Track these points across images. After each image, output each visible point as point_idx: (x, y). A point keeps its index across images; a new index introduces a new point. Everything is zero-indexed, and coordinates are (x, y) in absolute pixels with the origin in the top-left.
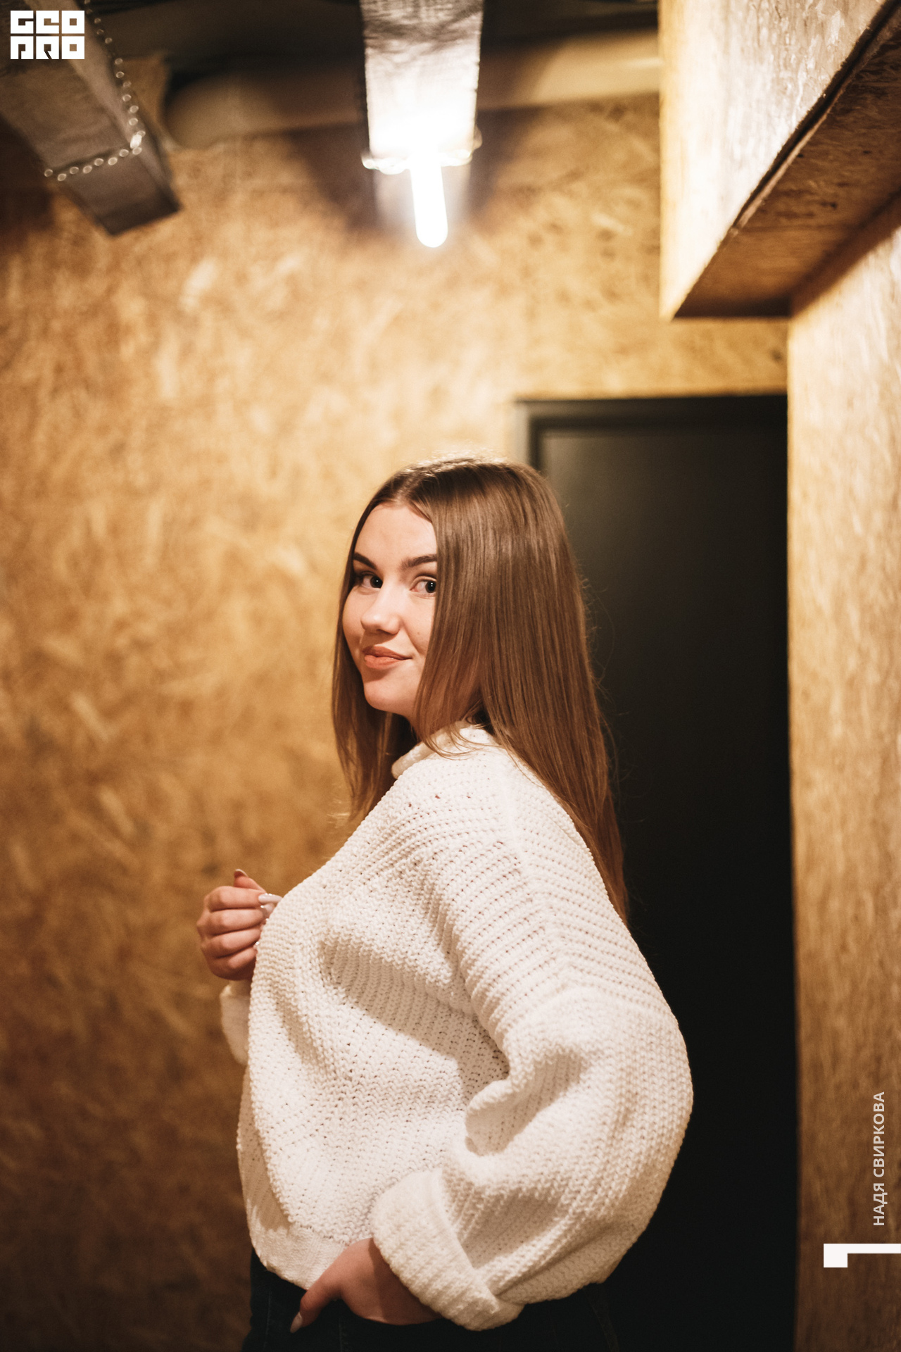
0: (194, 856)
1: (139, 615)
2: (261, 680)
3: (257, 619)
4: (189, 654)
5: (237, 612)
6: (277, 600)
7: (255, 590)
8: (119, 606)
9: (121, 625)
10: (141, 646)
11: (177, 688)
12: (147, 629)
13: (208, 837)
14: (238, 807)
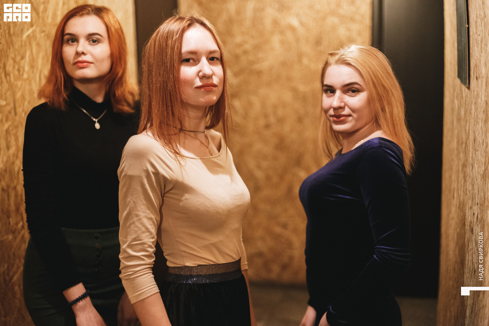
0: (262, 122)
1: (245, 42)
2: (284, 64)
3: (282, 42)
4: (260, 55)
5: (276, 40)
6: (289, 36)
7: (282, 33)
8: (238, 39)
9: (240, 45)
10: (245, 52)
11: (257, 67)
12: (247, 47)
13: (266, 116)
14: (275, 107)
